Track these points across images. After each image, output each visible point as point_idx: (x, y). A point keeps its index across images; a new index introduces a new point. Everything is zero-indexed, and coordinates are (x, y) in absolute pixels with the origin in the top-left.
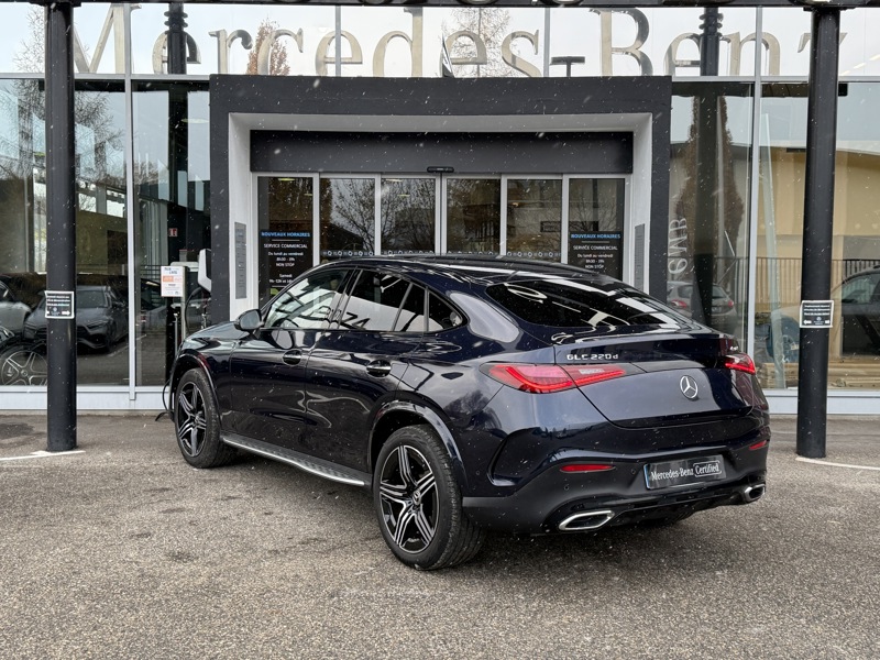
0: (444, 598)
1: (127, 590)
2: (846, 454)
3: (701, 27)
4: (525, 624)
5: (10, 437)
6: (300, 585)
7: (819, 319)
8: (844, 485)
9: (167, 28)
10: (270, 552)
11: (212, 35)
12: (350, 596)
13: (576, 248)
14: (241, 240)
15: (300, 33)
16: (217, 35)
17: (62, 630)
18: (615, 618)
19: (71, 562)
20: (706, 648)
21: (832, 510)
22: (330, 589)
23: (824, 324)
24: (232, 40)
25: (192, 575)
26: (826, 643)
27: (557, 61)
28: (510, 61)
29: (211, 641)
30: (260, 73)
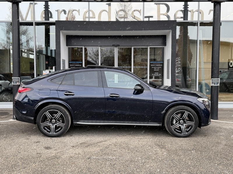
0: (119, 159)
1: (33, 158)
2: (224, 118)
3: (183, 8)
4: (141, 166)
5: (3, 116)
6: (80, 155)
7: (216, 83)
8: (223, 127)
9: (44, 9)
10: (72, 146)
11: (56, 11)
12: (93, 159)
13: (151, 65)
14: (64, 64)
15: (79, 10)
16: (57, 11)
17: (15, 169)
18: (165, 164)
19: (18, 149)
20: (191, 173)
21: (221, 134)
22: (88, 156)
23: (217, 85)
24: (61, 12)
25: (51, 153)
26: (223, 171)
27: (146, 17)
28: (133, 17)
29: (56, 172)
30: (68, 20)
